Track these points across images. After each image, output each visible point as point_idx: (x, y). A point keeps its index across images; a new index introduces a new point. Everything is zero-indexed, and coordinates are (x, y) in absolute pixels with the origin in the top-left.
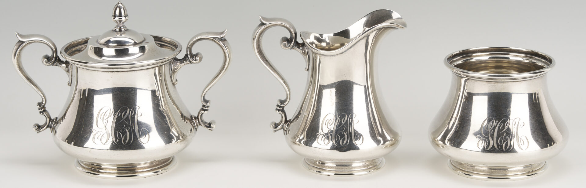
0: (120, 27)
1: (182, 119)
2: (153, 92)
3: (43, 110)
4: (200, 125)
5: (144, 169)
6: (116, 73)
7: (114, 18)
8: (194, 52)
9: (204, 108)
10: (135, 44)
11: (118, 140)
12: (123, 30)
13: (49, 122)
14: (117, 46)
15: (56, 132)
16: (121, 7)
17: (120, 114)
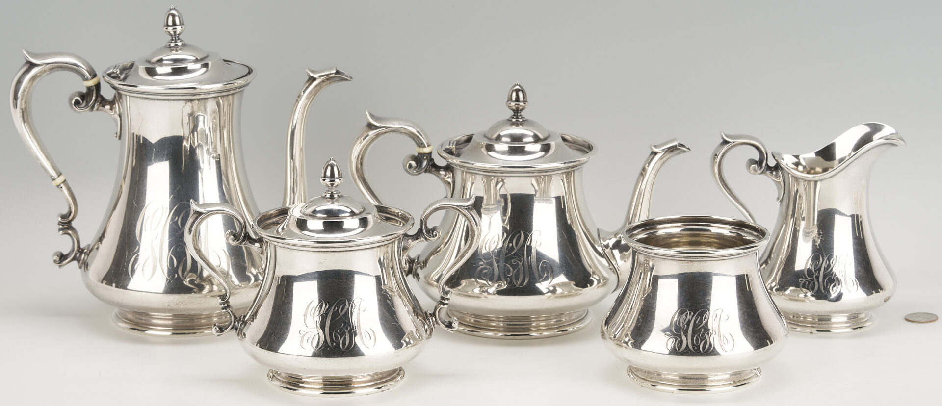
0: (332, 193)
1: (415, 315)
2: (378, 278)
3: (226, 305)
4: (437, 323)
5: (365, 383)
6: (332, 253)
7: (324, 180)
8: (430, 226)
9: (443, 301)
10: (353, 214)
11: (334, 344)
12: (336, 196)
13: (235, 322)
14: (327, 217)
15: (245, 335)
16: (334, 164)
17: (336, 308)
